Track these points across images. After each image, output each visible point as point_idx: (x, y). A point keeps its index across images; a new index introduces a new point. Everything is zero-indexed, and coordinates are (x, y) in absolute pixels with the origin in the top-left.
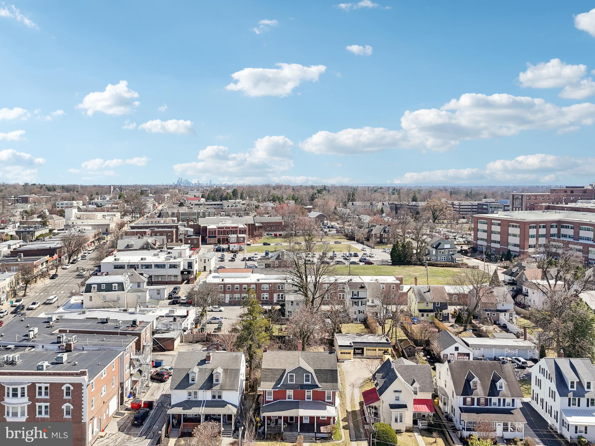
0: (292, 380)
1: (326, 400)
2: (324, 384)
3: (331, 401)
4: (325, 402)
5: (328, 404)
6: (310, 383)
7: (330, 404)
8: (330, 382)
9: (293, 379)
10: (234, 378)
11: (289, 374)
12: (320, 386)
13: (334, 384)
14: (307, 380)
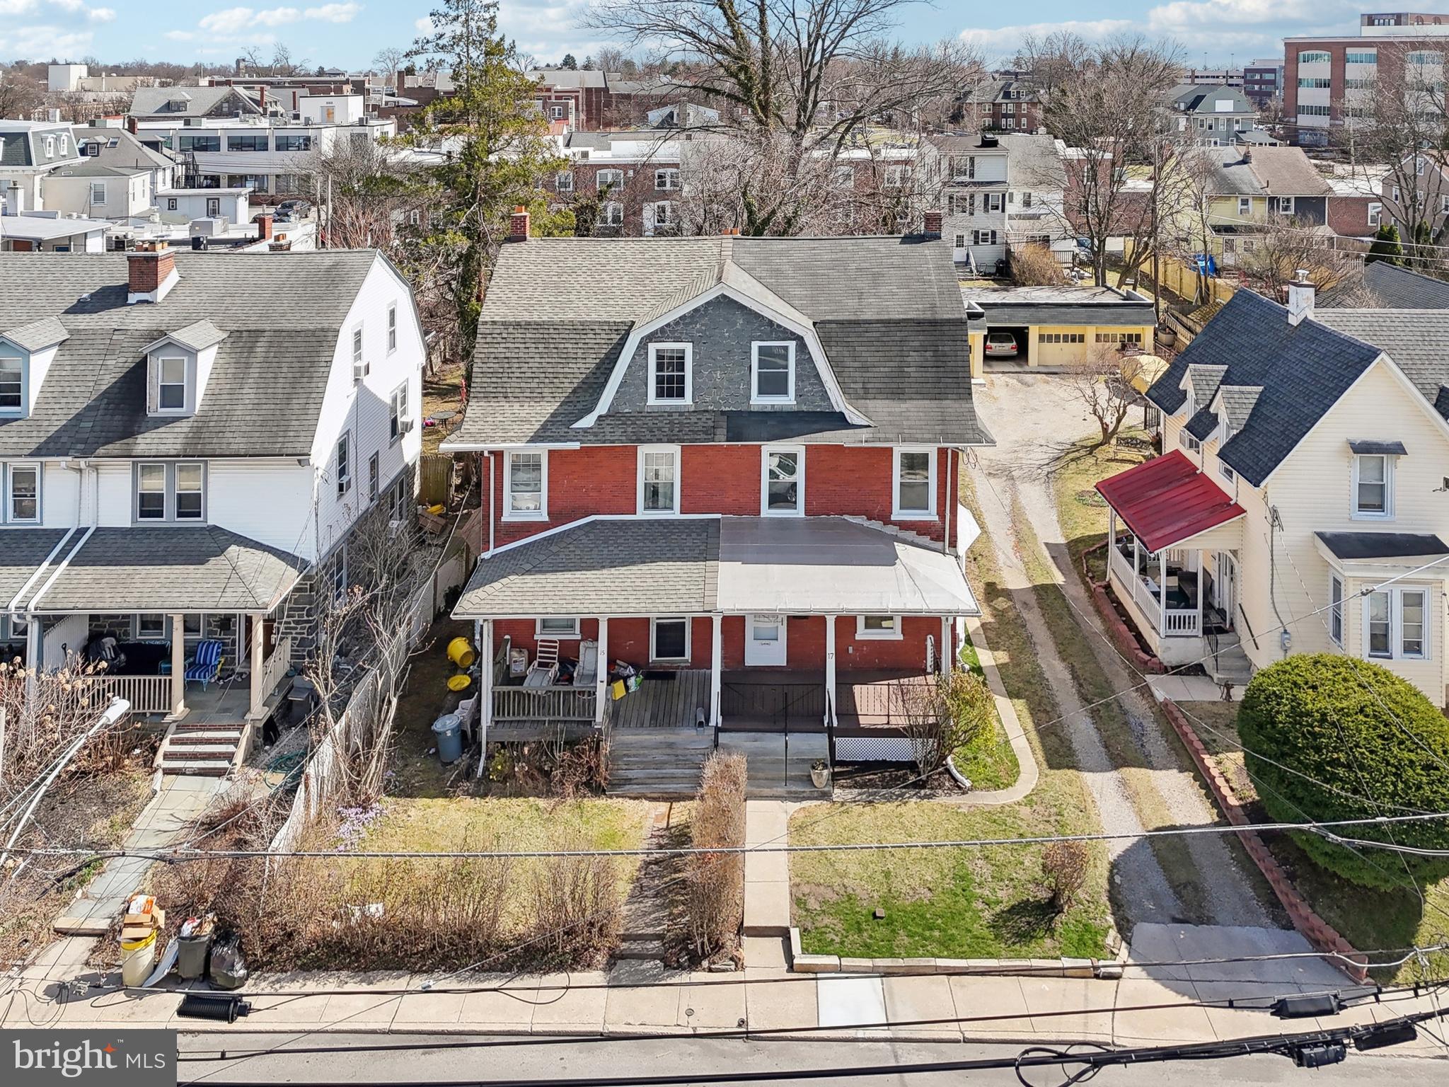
0: (671, 387)
1: (898, 514)
2: (882, 408)
3: (931, 515)
4: (887, 521)
5: (911, 535)
6: (787, 401)
7: (926, 540)
8: (923, 395)
9: (681, 380)
10: (294, 383)
11: (653, 348)
12: (853, 416)
13: (951, 406)
14: (773, 384)
